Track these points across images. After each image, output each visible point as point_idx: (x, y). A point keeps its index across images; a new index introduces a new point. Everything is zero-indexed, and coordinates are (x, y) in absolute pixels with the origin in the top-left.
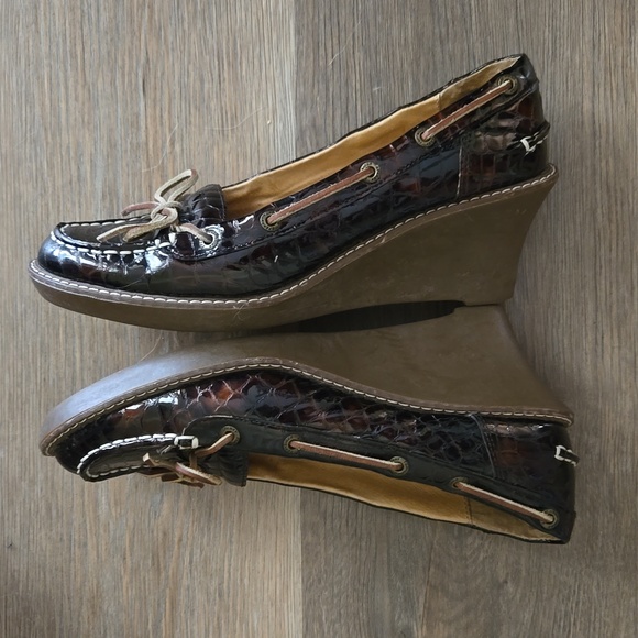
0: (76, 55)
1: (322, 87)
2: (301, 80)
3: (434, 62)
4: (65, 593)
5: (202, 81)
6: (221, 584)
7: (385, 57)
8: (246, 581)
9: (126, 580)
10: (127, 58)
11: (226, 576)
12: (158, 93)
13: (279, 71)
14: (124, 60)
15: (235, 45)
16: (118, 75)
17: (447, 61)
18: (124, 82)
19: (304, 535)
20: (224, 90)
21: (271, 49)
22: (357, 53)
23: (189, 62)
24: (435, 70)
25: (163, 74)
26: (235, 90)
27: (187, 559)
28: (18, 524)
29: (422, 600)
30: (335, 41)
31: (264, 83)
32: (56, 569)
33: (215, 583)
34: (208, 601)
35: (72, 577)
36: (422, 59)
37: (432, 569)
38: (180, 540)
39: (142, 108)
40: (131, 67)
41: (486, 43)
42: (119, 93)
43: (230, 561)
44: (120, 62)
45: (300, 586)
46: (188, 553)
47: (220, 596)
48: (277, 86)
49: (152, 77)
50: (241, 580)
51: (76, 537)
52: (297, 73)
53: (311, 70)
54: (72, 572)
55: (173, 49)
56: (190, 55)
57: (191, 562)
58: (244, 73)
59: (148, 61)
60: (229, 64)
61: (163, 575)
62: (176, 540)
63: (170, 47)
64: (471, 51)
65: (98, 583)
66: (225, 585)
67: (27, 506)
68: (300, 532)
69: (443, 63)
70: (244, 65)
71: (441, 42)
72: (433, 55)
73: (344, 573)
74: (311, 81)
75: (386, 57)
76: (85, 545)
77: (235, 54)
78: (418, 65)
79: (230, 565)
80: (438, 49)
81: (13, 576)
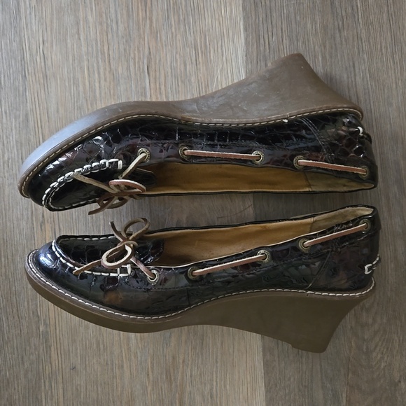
0: (104, 52)
1: (263, 64)
2: (249, 61)
3: (335, 44)
4: (111, 399)
5: (185, 65)
6: (211, 389)
7: (303, 43)
8: (228, 387)
9: (149, 388)
10: (136, 52)
11: (215, 384)
12: (158, 74)
13: (234, 55)
14: (134, 54)
15: (205, 39)
16: (132, 64)
17: (344, 43)
18: (135, 68)
19: (264, 355)
20: (200, 70)
21: (229, 41)
22: (284, 41)
23: (176, 53)
24: (336, 50)
25: (160, 61)
26: (207, 69)
27: (189, 374)
28: (79, 355)
29: (344, 395)
30: (270, 34)
31: (225, 64)
32: (105, 383)
33: (208, 387)
34: (204, 401)
35: (115, 388)
36: (327, 42)
37: (350, 375)
38: (184, 361)
39: (148, 84)
40: (139, 58)
41: (369, 29)
42: (133, 75)
43: (217, 374)
44: (132, 55)
45: (263, 389)
46: (189, 370)
47: (211, 397)
48: (233, 64)
49: (153, 63)
50: (225, 386)
51: (117, 362)
52: (246, 56)
53: (255, 55)
54: (115, 385)
55: (166, 45)
56: (176, 48)
57: (191, 376)
58: (212, 57)
59: (150, 53)
60: (202, 52)
61: (174, 385)
62: (181, 361)
63: (164, 43)
64: (359, 36)
65: (132, 391)
66: (214, 389)
67: (84, 343)
68: (261, 353)
69: (341, 44)
70: (212, 52)
71: (339, 31)
72: (335, 40)
73: (292, 379)
74: (255, 61)
75: (304, 43)
76: (122, 366)
77: (206, 46)
78: (325, 47)
79: (217, 377)
80: (338, 35)
81: (77, 389)
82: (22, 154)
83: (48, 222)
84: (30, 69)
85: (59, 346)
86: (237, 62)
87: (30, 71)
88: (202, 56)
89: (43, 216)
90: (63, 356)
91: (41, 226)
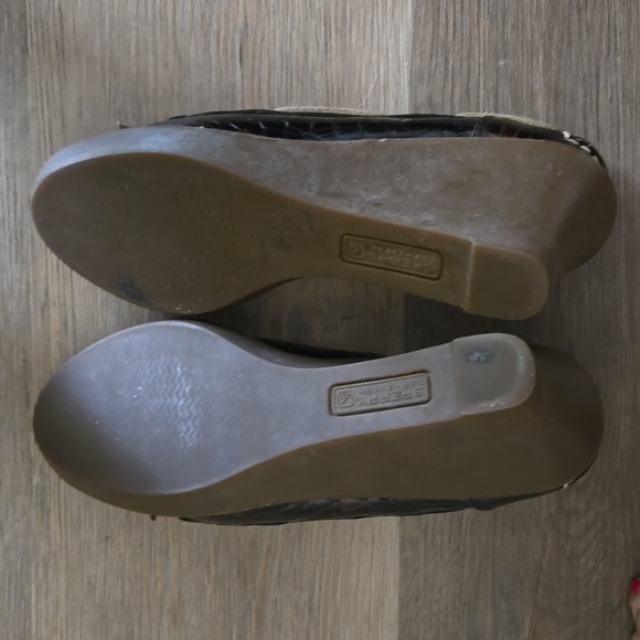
0: (166, 18)
1: (441, 60)
3: (569, 34)
4: (145, 601)
5: (306, 51)
6: (311, 598)
7: (513, 27)
8: (338, 595)
9: (209, 590)
10: (222, 21)
11: (317, 589)
12: (257, 63)
13: (393, 40)
14: (219, 24)
15: (345, 9)
16: (213, 41)
17: (585, 33)
18: (218, 48)
19: (402, 550)
20: (331, 61)
21: (385, 14)
22: (482, 23)
23: (292, 28)
24: (570, 43)
25: (262, 41)
27: (276, 570)
28: (95, 527)
29: (527, 622)
30: (458, 7)
32: (136, 576)
33: (305, 596)
34: (297, 615)
35: (152, 585)
36: (556, 29)
37: (540, 591)
38: (269, 550)
39: (239, 79)
40: (227, 32)
41: (629, 12)
42: (214, 62)
43: (321, 574)
44: (215, 27)
45: (396, 603)
46: (276, 564)
47: (310, 610)
48: (390, 56)
49: (250, 42)
50: (334, 593)
51: (158, 544)
52: (414, 44)
53: (429, 40)
54: (153, 579)
55: (274, 13)
56: (293, 19)
57: (279, 575)
59: (246, 25)
60: (337, 30)
61: (249, 587)
62: (264, 549)
63: (272, 10)
64: (612, 23)
65: (180, 592)
66: (316, 599)
68: (397, 547)
69: (580, 35)
70: (354, 33)
71: (579, 11)
72: (569, 27)
73: (444, 591)
74: (428, 53)
75: (515, 27)
76: (167, 552)
77: (344, 20)
78: (551, 37)
79: (321, 579)
80: (575, 18)
81: (89, 583)
82: (15, 185)
83: (54, 305)
84: (34, 36)
85: (62, 512)
86: (397, 52)
87: (35, 40)
88: (336, 37)
89: (47, 295)
90: (69, 528)
91: (43, 311)
